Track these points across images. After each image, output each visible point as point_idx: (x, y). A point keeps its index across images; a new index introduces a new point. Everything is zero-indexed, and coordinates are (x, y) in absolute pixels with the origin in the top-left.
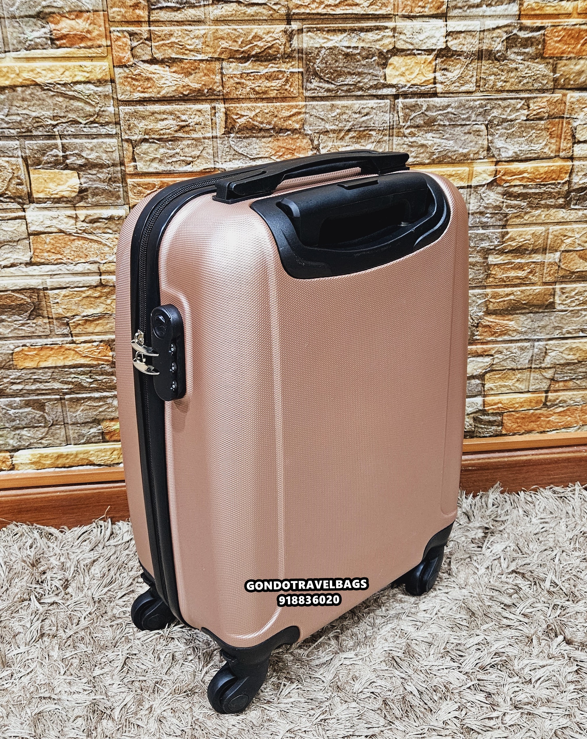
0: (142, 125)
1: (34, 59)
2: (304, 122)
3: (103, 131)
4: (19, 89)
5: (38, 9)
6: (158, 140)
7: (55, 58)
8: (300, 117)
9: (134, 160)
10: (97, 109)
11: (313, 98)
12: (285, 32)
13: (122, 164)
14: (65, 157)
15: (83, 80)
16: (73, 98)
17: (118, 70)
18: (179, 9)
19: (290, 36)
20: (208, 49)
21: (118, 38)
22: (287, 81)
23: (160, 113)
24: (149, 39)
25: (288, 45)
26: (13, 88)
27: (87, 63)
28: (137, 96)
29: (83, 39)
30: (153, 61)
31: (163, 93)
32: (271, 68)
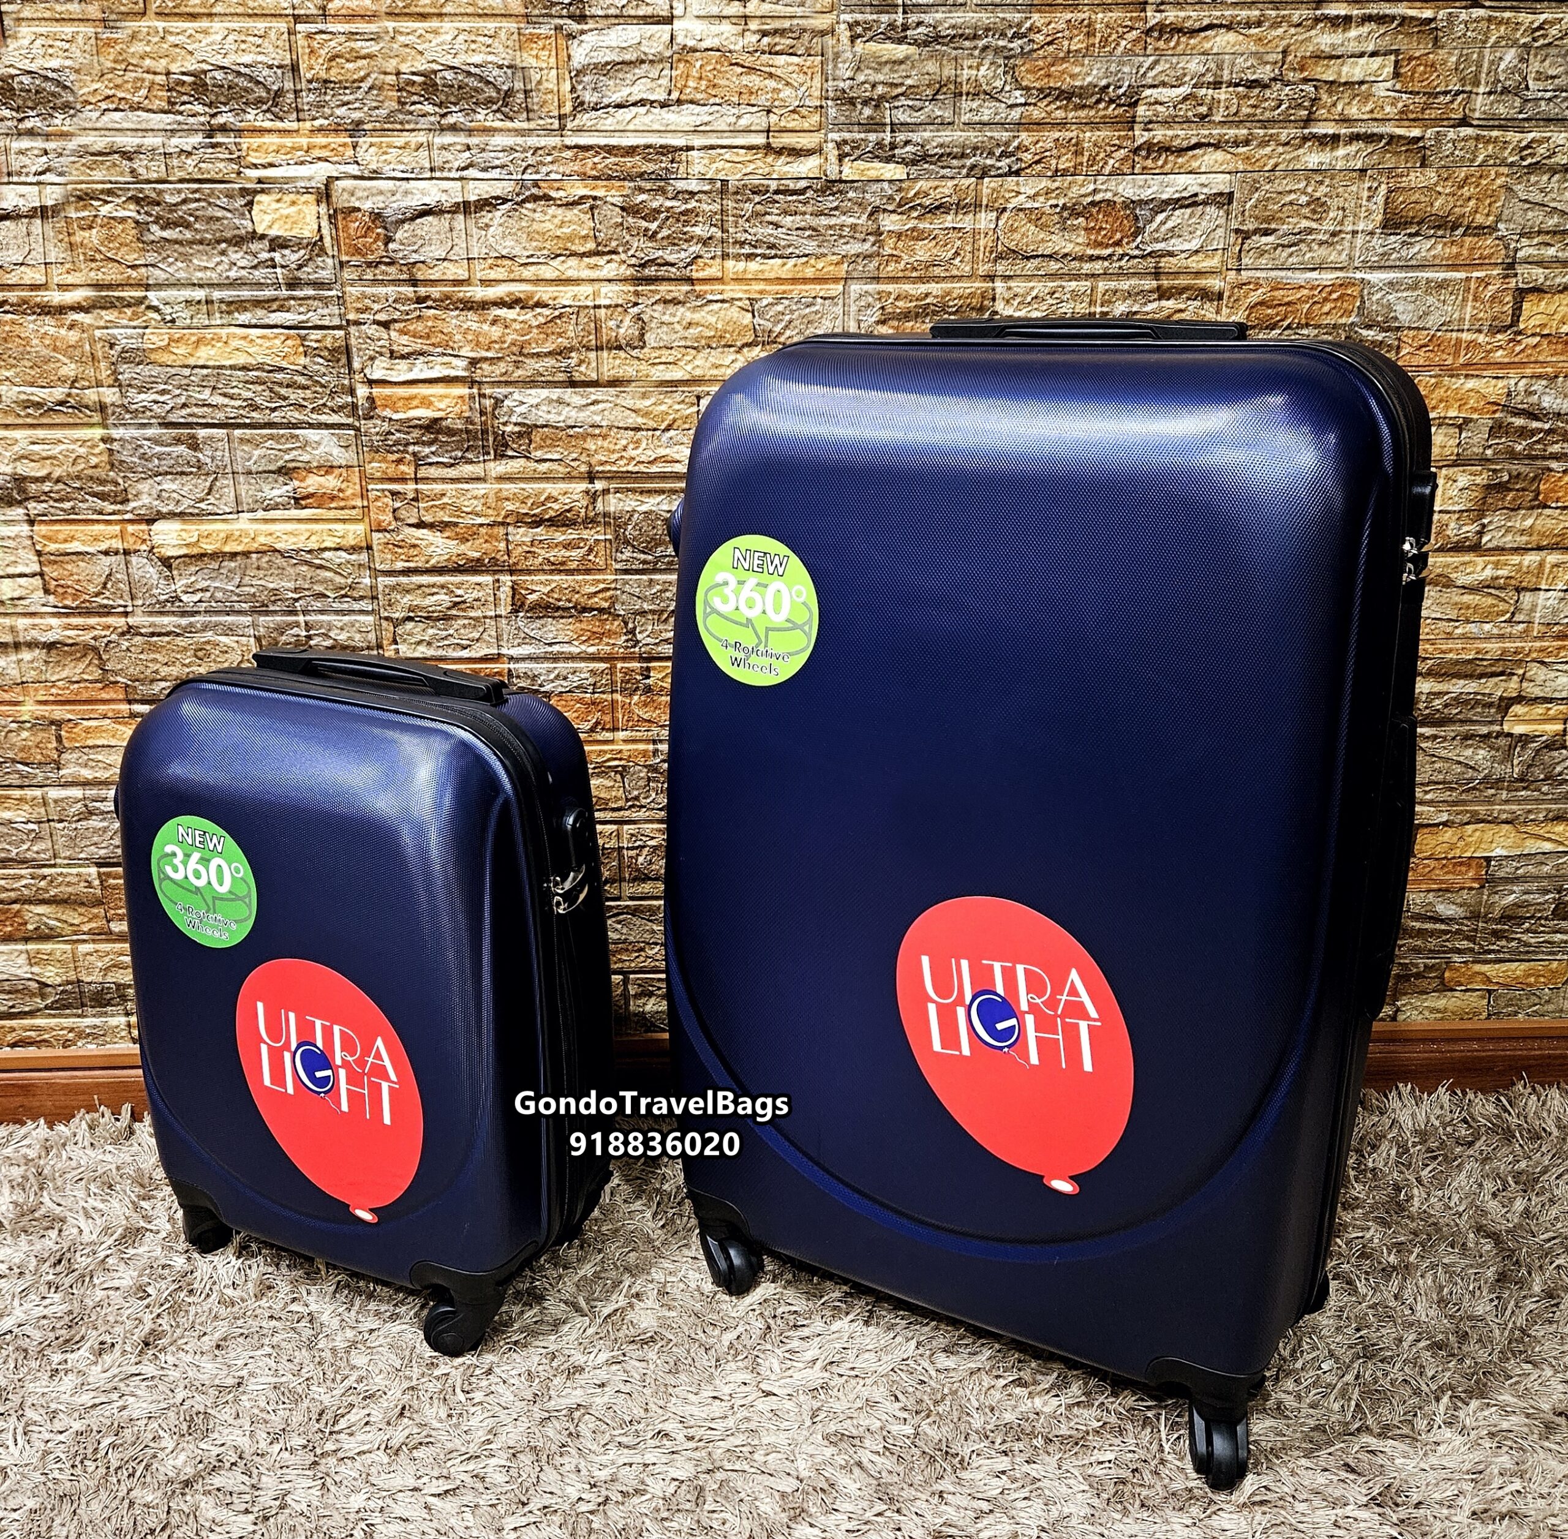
0: (406, 600)
1: (273, 520)
2: (613, 600)
3: (356, 606)
4: (254, 556)
5: (280, 463)
6: (427, 618)
7: (300, 520)
8: (609, 594)
9: (395, 642)
10: (349, 581)
11: (626, 572)
12: (587, 492)
13: (380, 646)
14: (309, 637)
15: (333, 546)
16: (321, 567)
17: (375, 535)
18: (452, 465)
19: (593, 497)
20: (490, 512)
21: (377, 499)
22: (590, 550)
23: (428, 586)
24: (416, 499)
25: (591, 508)
26: (246, 554)
27: (339, 527)
28: (400, 565)
29: (333, 498)
30: (420, 525)
31: (433, 562)
32: (571, 535)
